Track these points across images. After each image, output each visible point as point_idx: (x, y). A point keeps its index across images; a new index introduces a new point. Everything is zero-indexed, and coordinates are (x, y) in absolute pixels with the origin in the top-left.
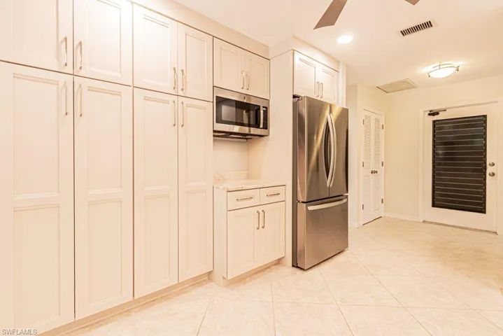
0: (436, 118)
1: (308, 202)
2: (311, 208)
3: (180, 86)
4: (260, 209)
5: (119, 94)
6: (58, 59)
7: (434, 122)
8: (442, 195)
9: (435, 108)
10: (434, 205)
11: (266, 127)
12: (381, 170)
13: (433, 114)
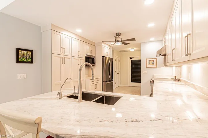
0: (132, 59)
1: (106, 82)
2: (106, 83)
3: (79, 55)
4: (96, 84)
5: (69, 58)
6: (61, 52)
7: (131, 60)
8: (133, 79)
9: (131, 57)
10: (131, 82)
11: (95, 63)
12: (120, 73)
13: (131, 58)
